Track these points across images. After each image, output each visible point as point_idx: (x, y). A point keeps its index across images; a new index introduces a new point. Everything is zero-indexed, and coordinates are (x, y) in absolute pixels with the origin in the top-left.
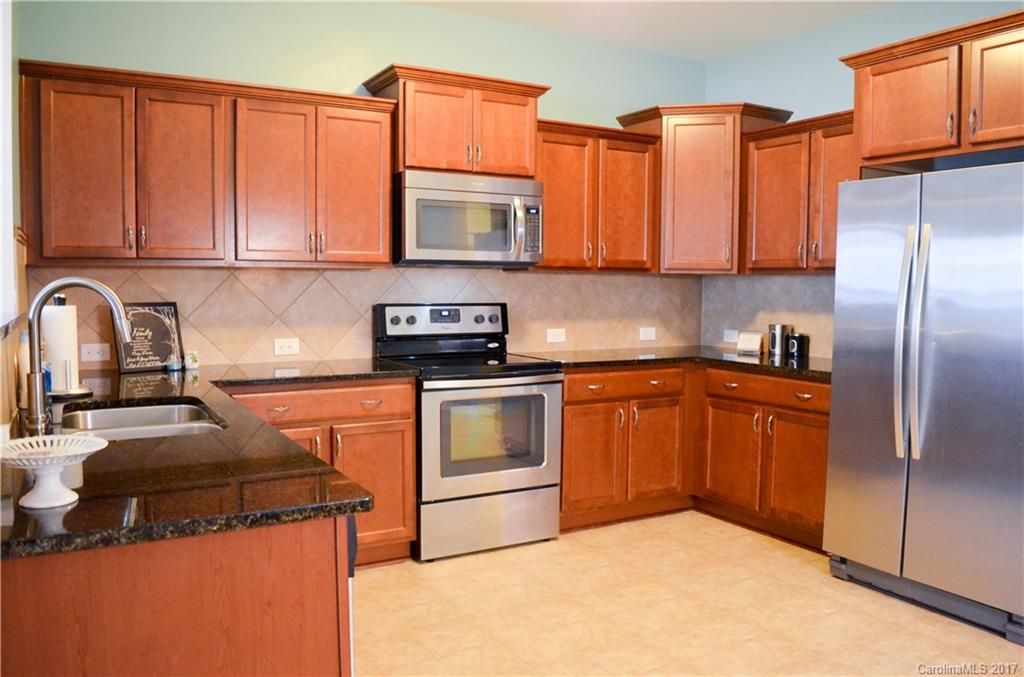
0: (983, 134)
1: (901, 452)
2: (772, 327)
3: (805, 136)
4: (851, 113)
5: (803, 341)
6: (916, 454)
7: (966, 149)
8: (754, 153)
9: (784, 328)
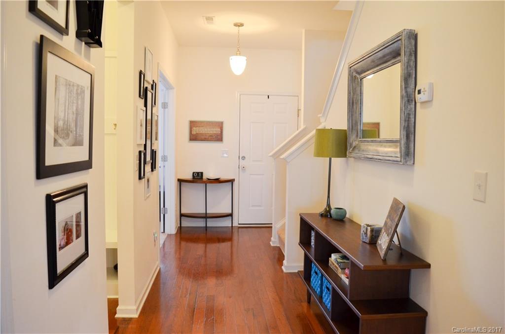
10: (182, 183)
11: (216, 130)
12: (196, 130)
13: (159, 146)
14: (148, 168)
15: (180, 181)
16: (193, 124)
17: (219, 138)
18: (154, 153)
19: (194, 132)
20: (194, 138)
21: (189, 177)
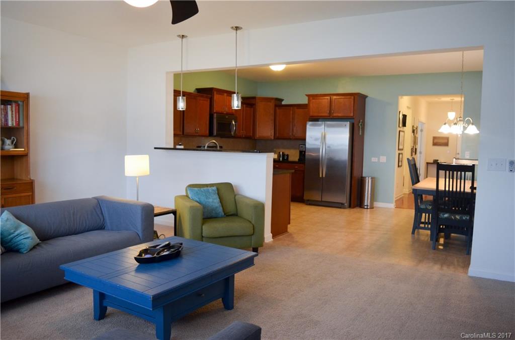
0: (335, 115)
1: (321, 176)
2: (280, 153)
3: (292, 108)
4: (306, 104)
5: (287, 155)
6: (324, 176)
7: (331, 117)
8: (278, 110)
9: (283, 153)
10: (429, 164)
11: (446, 141)
12: (436, 141)
13: (418, 147)
14: (414, 153)
15: (428, 163)
16: (434, 138)
17: (446, 144)
18: (416, 149)
19: (435, 142)
20: (435, 144)
21: (432, 161)
